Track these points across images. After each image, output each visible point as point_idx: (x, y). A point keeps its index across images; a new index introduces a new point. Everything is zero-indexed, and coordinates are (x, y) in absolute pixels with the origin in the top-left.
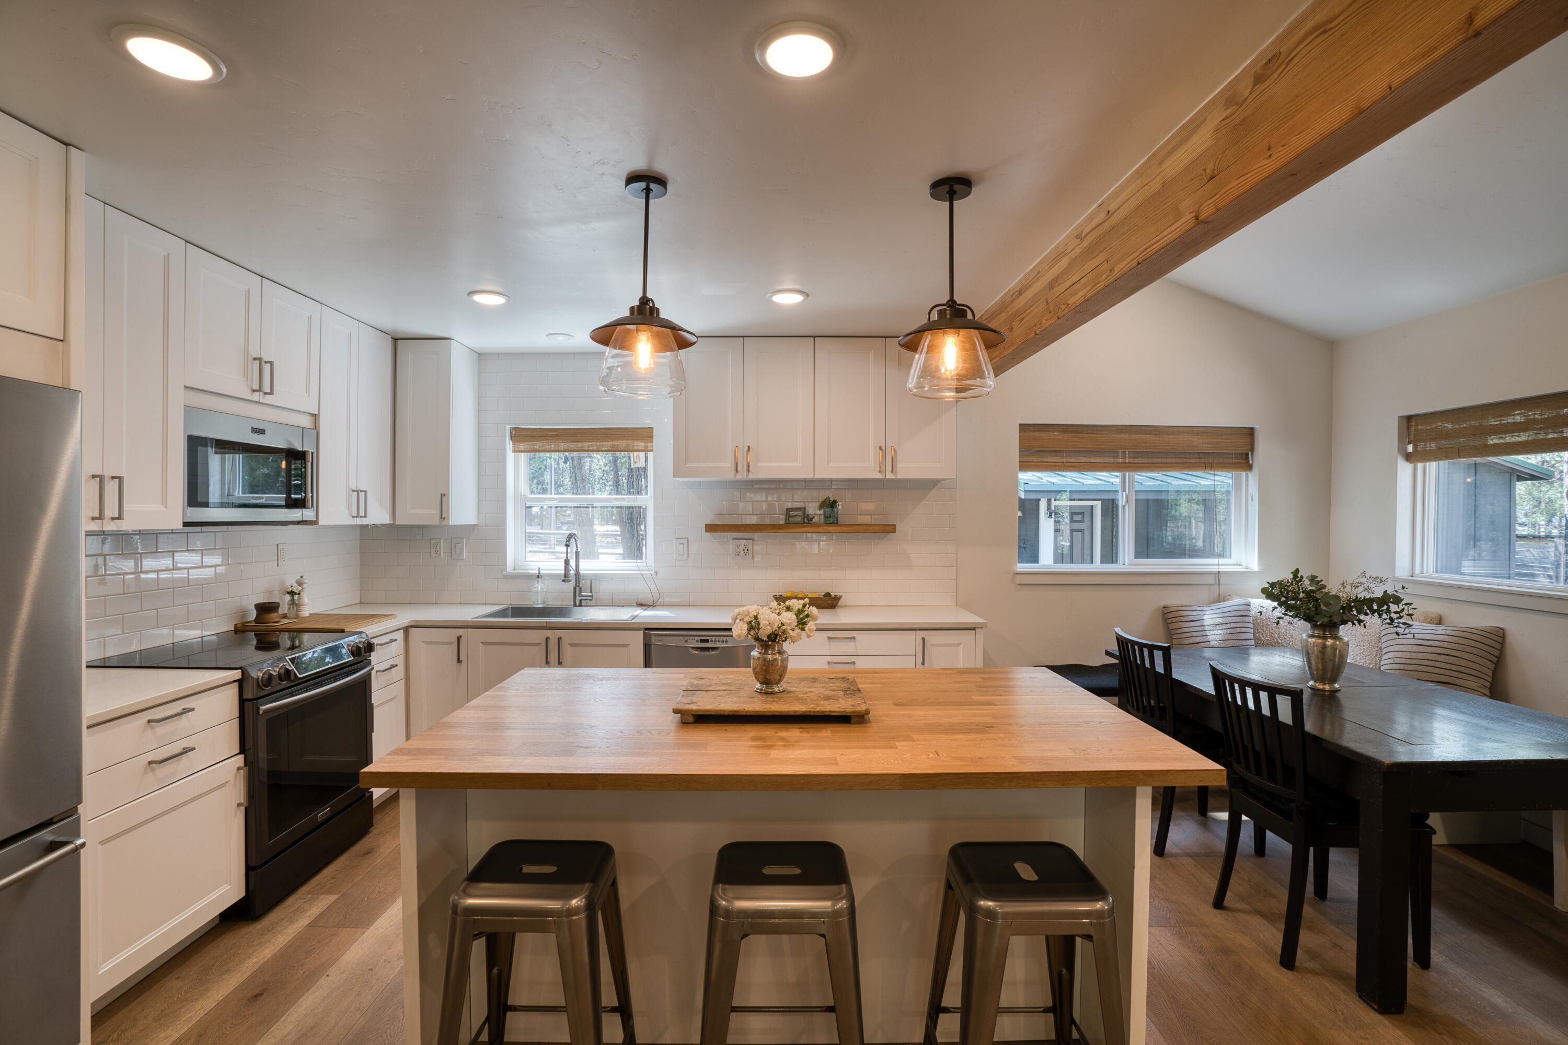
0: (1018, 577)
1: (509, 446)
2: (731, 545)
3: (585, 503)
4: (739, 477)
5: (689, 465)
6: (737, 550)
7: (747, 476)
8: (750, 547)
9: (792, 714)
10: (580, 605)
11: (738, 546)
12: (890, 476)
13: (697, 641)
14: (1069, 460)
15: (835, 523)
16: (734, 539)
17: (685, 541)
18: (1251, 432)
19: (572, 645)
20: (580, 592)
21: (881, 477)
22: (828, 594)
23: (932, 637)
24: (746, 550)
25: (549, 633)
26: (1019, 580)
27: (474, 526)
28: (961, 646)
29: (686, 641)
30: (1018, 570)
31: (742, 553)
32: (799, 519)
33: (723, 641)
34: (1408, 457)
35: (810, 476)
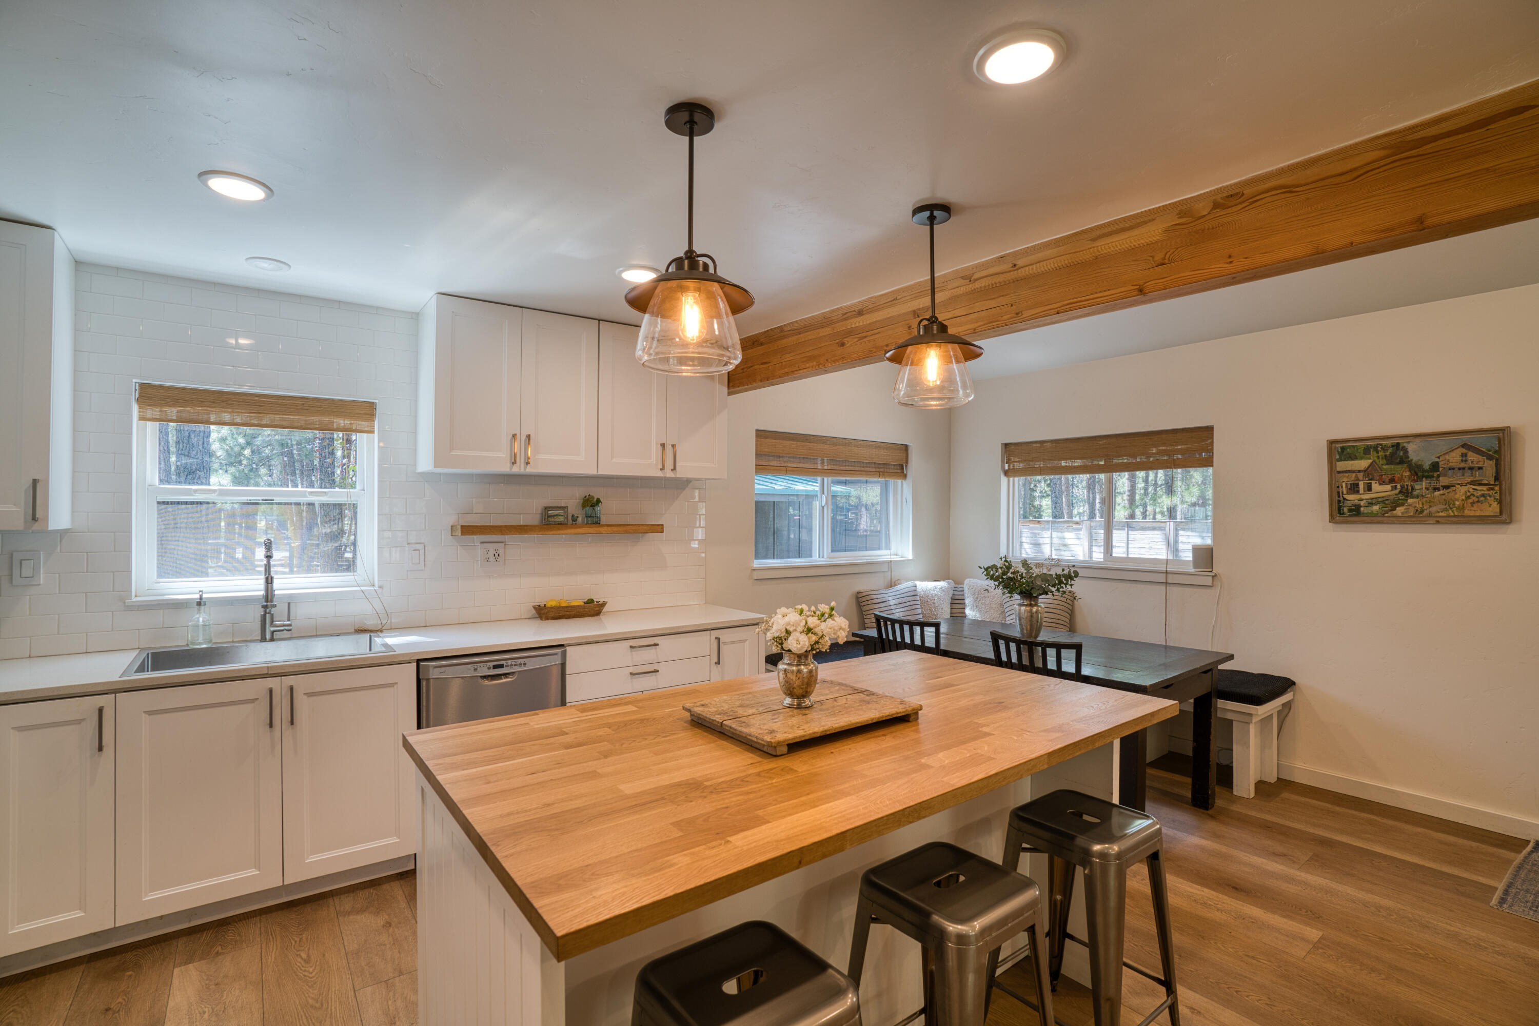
0: (755, 573)
1: (135, 408)
2: (479, 551)
3: (261, 498)
4: (516, 470)
5: (453, 453)
6: (487, 556)
7: (525, 469)
8: (501, 552)
9: (870, 722)
10: (272, 640)
11: (487, 551)
12: (670, 474)
13: (489, 668)
14: (792, 465)
15: (597, 523)
16: (482, 543)
17: (420, 547)
18: (906, 448)
19: (309, 695)
20: (272, 621)
21: (662, 476)
22: (591, 601)
23: (725, 636)
24: (497, 555)
25: (273, 683)
26: (756, 575)
27: (66, 531)
28: (748, 642)
29: (476, 670)
30: (755, 566)
31: (492, 559)
32: (561, 519)
33: (520, 665)
34: (1006, 473)
35: (592, 471)
